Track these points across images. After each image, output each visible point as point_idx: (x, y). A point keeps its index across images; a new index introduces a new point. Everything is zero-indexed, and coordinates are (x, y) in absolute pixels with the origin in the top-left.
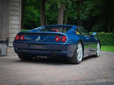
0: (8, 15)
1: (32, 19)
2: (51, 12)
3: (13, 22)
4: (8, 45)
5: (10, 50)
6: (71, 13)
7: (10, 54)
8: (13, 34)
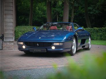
0: (3, 14)
1: (43, 16)
2: (62, 8)
3: (7, 20)
4: (3, 40)
5: (5, 45)
6: (82, 8)
7: (5, 48)
8: (8, 31)
